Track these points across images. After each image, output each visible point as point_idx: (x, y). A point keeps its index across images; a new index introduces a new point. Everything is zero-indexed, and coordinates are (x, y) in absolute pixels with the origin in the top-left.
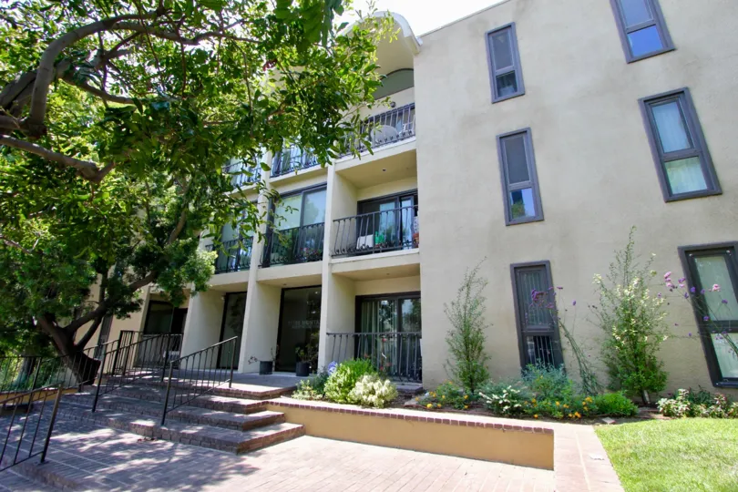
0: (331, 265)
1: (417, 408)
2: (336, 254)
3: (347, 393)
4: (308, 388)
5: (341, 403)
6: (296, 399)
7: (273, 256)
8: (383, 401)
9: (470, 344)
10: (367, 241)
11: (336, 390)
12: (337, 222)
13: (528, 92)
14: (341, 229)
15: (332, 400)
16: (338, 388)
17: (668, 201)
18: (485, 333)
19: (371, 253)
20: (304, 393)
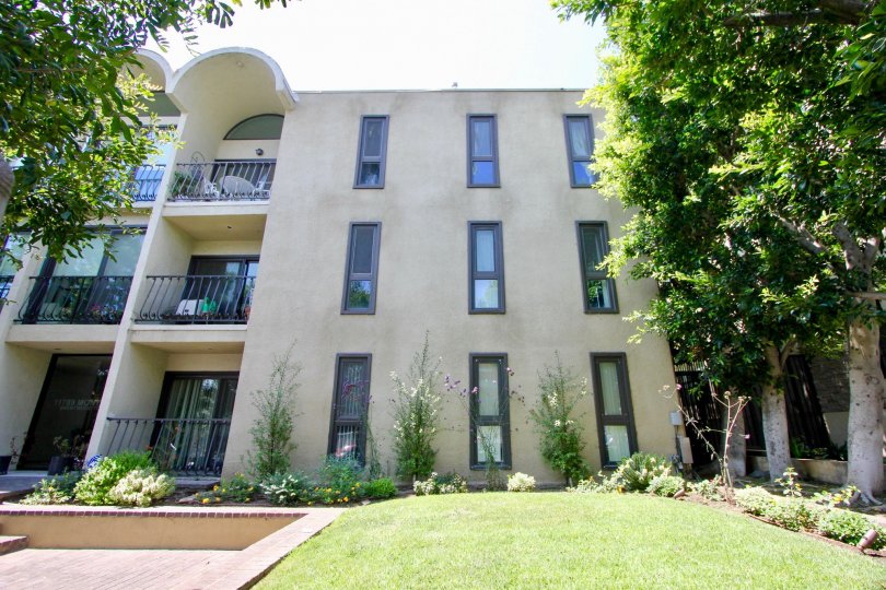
0: (131, 332)
1: (193, 504)
2: (143, 318)
3: (106, 491)
4: (51, 489)
5: (95, 505)
6: (28, 504)
7: (48, 307)
8: (150, 499)
9: (278, 433)
10: (189, 306)
11: (91, 490)
12: (151, 280)
13: (387, 187)
14: (155, 289)
15: (82, 503)
16: (93, 488)
17: (470, 313)
18: (295, 422)
19: (189, 323)
20: (42, 497)
